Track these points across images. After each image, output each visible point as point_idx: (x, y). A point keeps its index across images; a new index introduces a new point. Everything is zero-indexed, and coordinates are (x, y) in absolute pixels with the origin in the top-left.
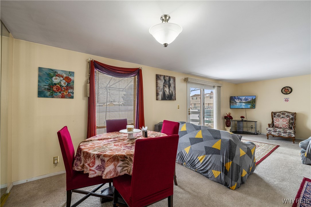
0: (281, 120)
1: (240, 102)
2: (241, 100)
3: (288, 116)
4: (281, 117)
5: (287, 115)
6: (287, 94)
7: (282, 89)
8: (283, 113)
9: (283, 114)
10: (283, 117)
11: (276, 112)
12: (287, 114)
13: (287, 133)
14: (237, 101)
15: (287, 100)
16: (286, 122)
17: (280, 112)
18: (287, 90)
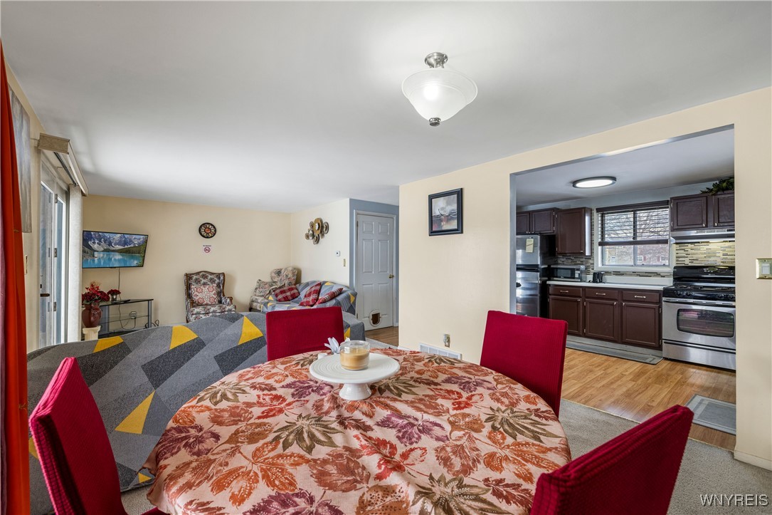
0: (205, 289)
1: (105, 250)
2: (110, 244)
3: (212, 281)
4: (202, 282)
5: (211, 279)
6: (207, 238)
7: (201, 227)
8: (203, 275)
9: (205, 277)
10: (205, 284)
11: (191, 274)
12: (210, 277)
13: (209, 313)
14: (96, 246)
15: (207, 250)
16: (213, 292)
17: (198, 273)
18: (207, 230)
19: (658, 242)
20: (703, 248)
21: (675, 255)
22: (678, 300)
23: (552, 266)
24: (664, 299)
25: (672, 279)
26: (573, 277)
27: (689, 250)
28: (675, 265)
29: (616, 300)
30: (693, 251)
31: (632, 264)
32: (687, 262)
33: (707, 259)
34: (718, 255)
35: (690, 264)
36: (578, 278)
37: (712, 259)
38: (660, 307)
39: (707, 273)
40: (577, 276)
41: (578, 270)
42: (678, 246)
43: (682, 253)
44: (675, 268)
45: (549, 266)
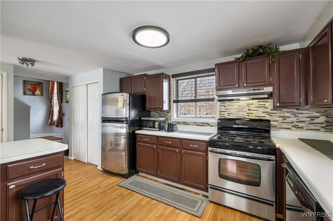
19: (208, 100)
20: (236, 104)
21: (219, 110)
22: (219, 150)
23: (142, 119)
24: (210, 149)
25: (217, 128)
26: (154, 127)
27: (227, 106)
28: (219, 118)
29: (178, 148)
30: (230, 107)
31: (194, 116)
32: (226, 116)
33: (238, 113)
34: (245, 110)
35: (228, 117)
36: (157, 128)
37: (241, 113)
38: (207, 155)
39: (238, 124)
40: (156, 126)
41: (157, 121)
42: (220, 103)
43: (223, 109)
44: (219, 119)
45: (140, 118)
